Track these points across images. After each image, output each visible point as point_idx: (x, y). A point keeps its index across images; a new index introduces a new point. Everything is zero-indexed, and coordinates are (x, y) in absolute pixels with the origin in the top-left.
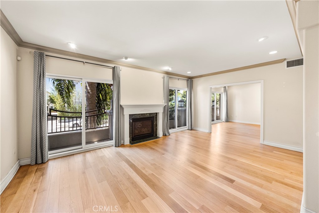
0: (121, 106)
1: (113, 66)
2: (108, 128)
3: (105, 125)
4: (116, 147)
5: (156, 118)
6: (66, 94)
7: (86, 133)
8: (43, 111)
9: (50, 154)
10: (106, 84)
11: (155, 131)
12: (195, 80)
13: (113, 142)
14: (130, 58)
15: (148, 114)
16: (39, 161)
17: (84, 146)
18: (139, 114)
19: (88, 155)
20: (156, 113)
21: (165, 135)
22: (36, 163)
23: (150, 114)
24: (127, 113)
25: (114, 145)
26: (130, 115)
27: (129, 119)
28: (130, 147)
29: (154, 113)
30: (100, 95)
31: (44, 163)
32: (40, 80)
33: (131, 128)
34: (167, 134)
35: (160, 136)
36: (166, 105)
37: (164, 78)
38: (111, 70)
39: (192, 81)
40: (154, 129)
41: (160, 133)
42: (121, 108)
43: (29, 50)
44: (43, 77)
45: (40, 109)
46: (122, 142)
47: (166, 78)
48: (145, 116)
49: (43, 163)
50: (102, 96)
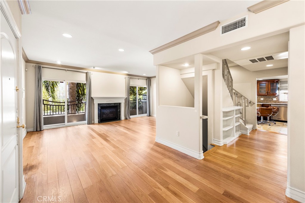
0: (92, 98)
1: (86, 71)
2: (84, 113)
3: (82, 112)
4: (88, 124)
5: (120, 106)
6: (51, 89)
7: (68, 116)
8: (40, 100)
9: (44, 127)
10: (82, 83)
11: (118, 116)
12: (152, 79)
13: (86, 122)
14: (97, 67)
15: (113, 103)
16: (39, 129)
17: (66, 123)
18: (106, 104)
19: (69, 128)
20: (120, 103)
21: (126, 119)
22: (37, 131)
23: (114, 103)
24: (96, 102)
25: (87, 123)
26: (98, 104)
27: (98, 106)
28: (98, 124)
29: (118, 103)
30: (80, 90)
31: (42, 131)
32: (39, 82)
33: (100, 113)
34: (128, 118)
35: (122, 119)
36: (126, 98)
37: (126, 78)
38: (85, 74)
39: (150, 80)
40: (118, 114)
41: (123, 117)
42: (91, 99)
43: (32, 64)
44: (41, 80)
45: (39, 99)
46: (92, 122)
47: (127, 78)
48: (111, 105)
49: (40, 131)
50: (81, 91)
